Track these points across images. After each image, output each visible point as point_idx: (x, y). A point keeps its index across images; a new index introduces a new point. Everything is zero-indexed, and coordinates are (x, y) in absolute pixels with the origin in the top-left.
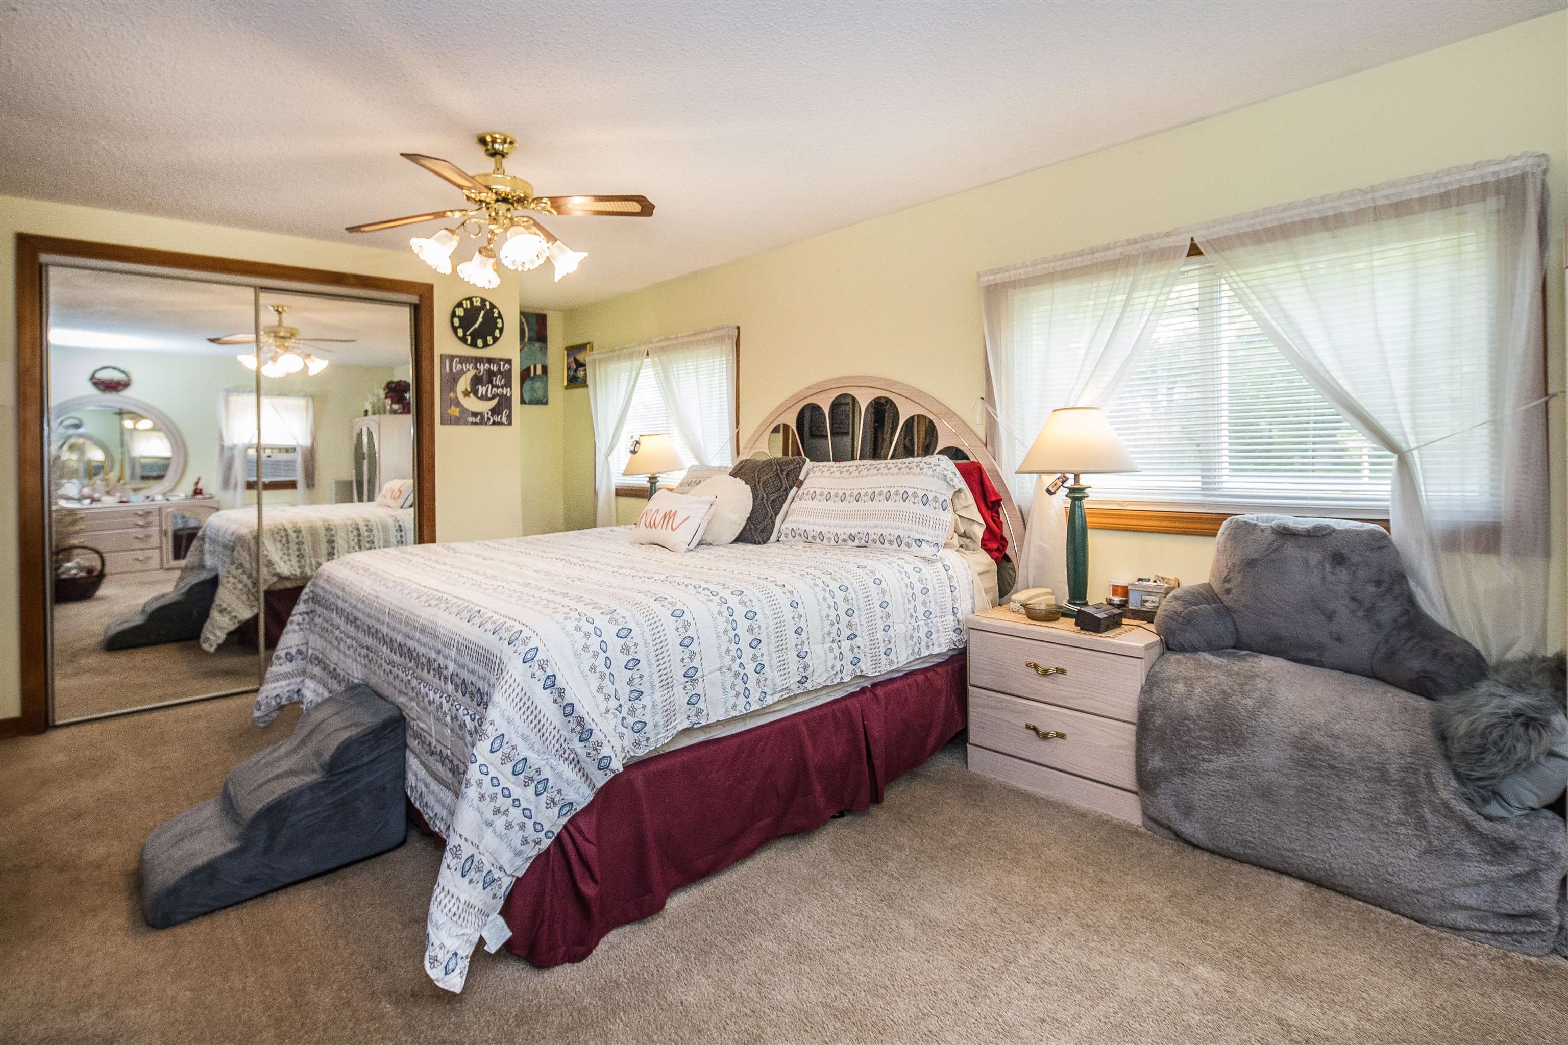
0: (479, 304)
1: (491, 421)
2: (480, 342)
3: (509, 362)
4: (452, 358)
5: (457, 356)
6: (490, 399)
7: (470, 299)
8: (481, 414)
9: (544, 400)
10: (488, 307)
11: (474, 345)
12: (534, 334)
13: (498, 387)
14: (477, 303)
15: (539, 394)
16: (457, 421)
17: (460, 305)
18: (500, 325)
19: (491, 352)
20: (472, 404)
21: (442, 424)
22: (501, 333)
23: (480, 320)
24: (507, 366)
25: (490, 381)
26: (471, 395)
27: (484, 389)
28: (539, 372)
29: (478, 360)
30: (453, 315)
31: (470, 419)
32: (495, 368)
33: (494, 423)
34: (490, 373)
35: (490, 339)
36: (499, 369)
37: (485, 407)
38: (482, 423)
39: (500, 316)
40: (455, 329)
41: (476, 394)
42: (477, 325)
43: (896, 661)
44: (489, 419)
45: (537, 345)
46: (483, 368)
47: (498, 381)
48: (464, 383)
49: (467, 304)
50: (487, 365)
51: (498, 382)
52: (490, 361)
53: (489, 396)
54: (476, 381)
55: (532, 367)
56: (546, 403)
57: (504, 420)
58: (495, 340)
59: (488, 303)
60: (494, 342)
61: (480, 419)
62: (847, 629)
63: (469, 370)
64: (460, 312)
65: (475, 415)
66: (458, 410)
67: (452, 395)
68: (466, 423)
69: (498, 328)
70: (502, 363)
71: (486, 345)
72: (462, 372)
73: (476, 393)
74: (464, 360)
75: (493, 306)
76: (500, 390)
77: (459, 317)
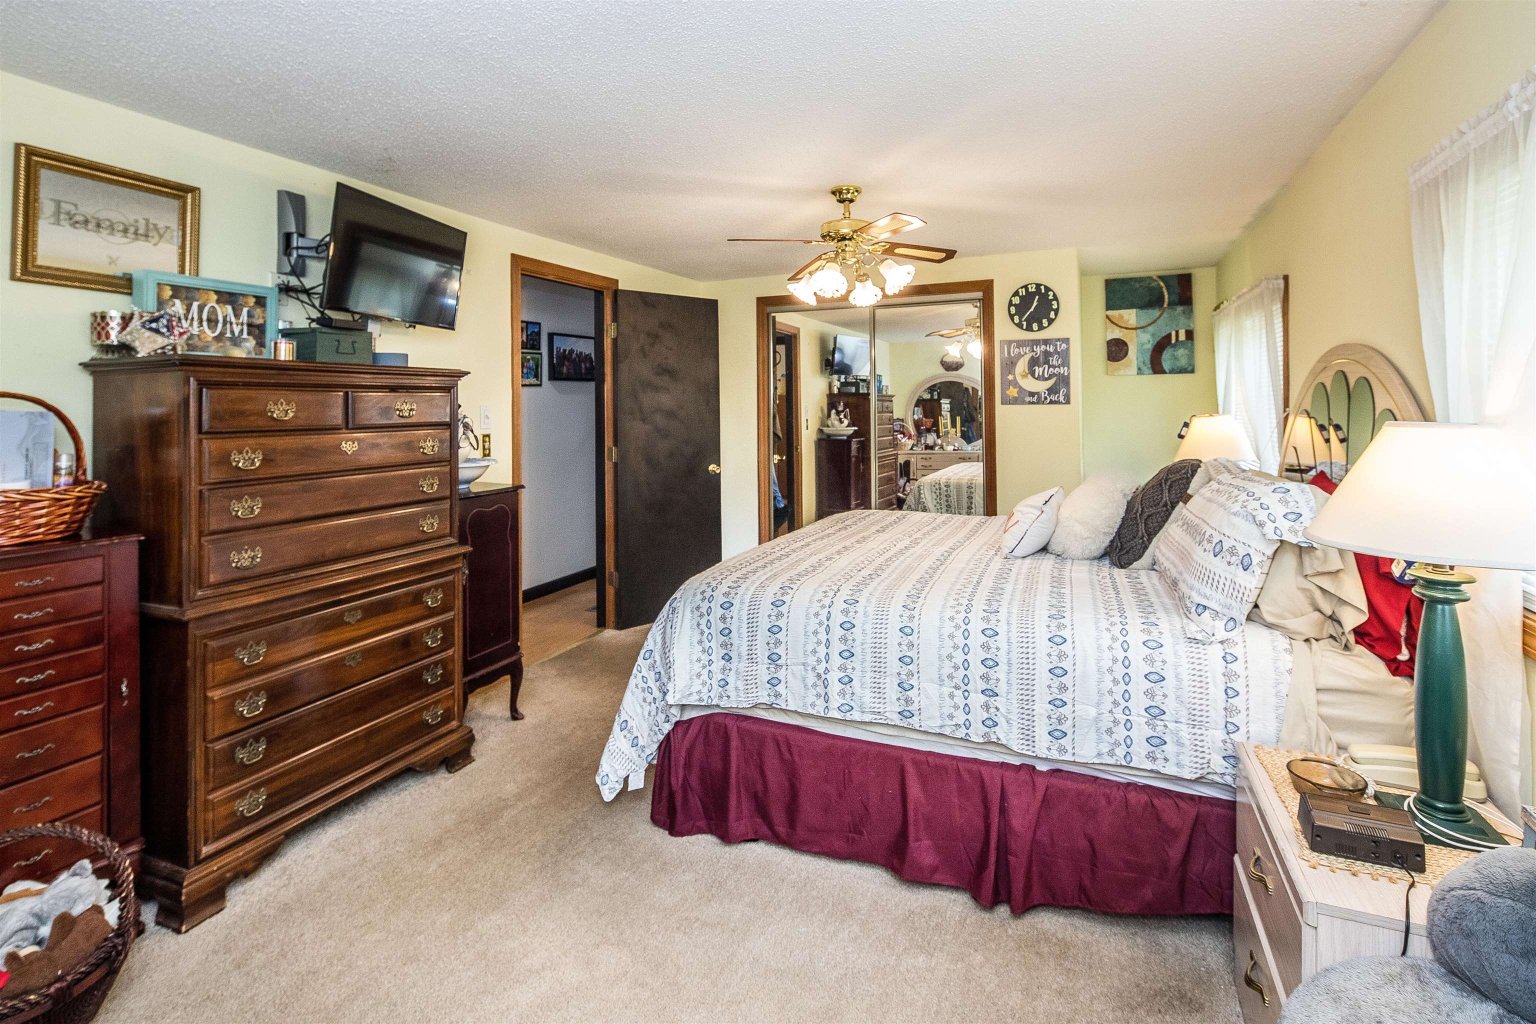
0: (1034, 290)
1: (1048, 401)
2: (1035, 326)
3: (1066, 341)
4: (1010, 343)
5: (1014, 341)
6: (1047, 379)
7: (1026, 287)
8: (1037, 393)
9: (1190, 369)
10: (1043, 291)
11: (1029, 329)
12: (1175, 298)
13: (1054, 367)
14: (1032, 289)
15: (1183, 362)
16: (1015, 401)
17: (1016, 294)
18: (1055, 307)
19: (1048, 334)
20: (1031, 384)
21: (1002, 404)
22: (1056, 315)
23: (1035, 304)
24: (1064, 345)
25: (1047, 362)
26: (1029, 376)
27: (1041, 369)
28: (1182, 337)
29: (1036, 342)
30: (1011, 304)
31: (1028, 399)
32: (1051, 349)
33: (1051, 402)
34: (1047, 354)
35: (1045, 322)
36: (1056, 350)
37: (1041, 387)
38: (1038, 402)
39: (1056, 298)
40: (1012, 317)
41: (1033, 375)
42: (1032, 310)
43: (1070, 751)
44: (1046, 398)
45: (1180, 309)
46: (1039, 350)
47: (1054, 361)
48: (1022, 366)
49: (1023, 292)
50: (1043, 347)
51: (1055, 363)
52: (1046, 342)
53: (1046, 376)
54: (1034, 362)
55: (1174, 333)
56: (1192, 371)
57: (1061, 399)
58: (1051, 322)
59: (1042, 287)
60: (1049, 324)
61: (1036, 399)
62: (979, 681)
63: (1026, 353)
64: (1016, 300)
65: (1032, 394)
66: (1016, 390)
67: (1010, 377)
68: (1023, 403)
69: (1053, 310)
70: (1058, 343)
71: (1041, 328)
72: (1020, 356)
73: (1032, 373)
74: (1021, 344)
75: (1048, 289)
76: (1057, 369)
77: (1015, 305)
